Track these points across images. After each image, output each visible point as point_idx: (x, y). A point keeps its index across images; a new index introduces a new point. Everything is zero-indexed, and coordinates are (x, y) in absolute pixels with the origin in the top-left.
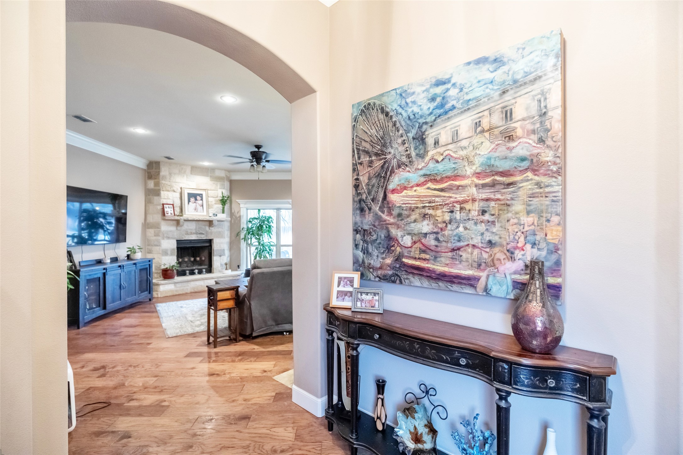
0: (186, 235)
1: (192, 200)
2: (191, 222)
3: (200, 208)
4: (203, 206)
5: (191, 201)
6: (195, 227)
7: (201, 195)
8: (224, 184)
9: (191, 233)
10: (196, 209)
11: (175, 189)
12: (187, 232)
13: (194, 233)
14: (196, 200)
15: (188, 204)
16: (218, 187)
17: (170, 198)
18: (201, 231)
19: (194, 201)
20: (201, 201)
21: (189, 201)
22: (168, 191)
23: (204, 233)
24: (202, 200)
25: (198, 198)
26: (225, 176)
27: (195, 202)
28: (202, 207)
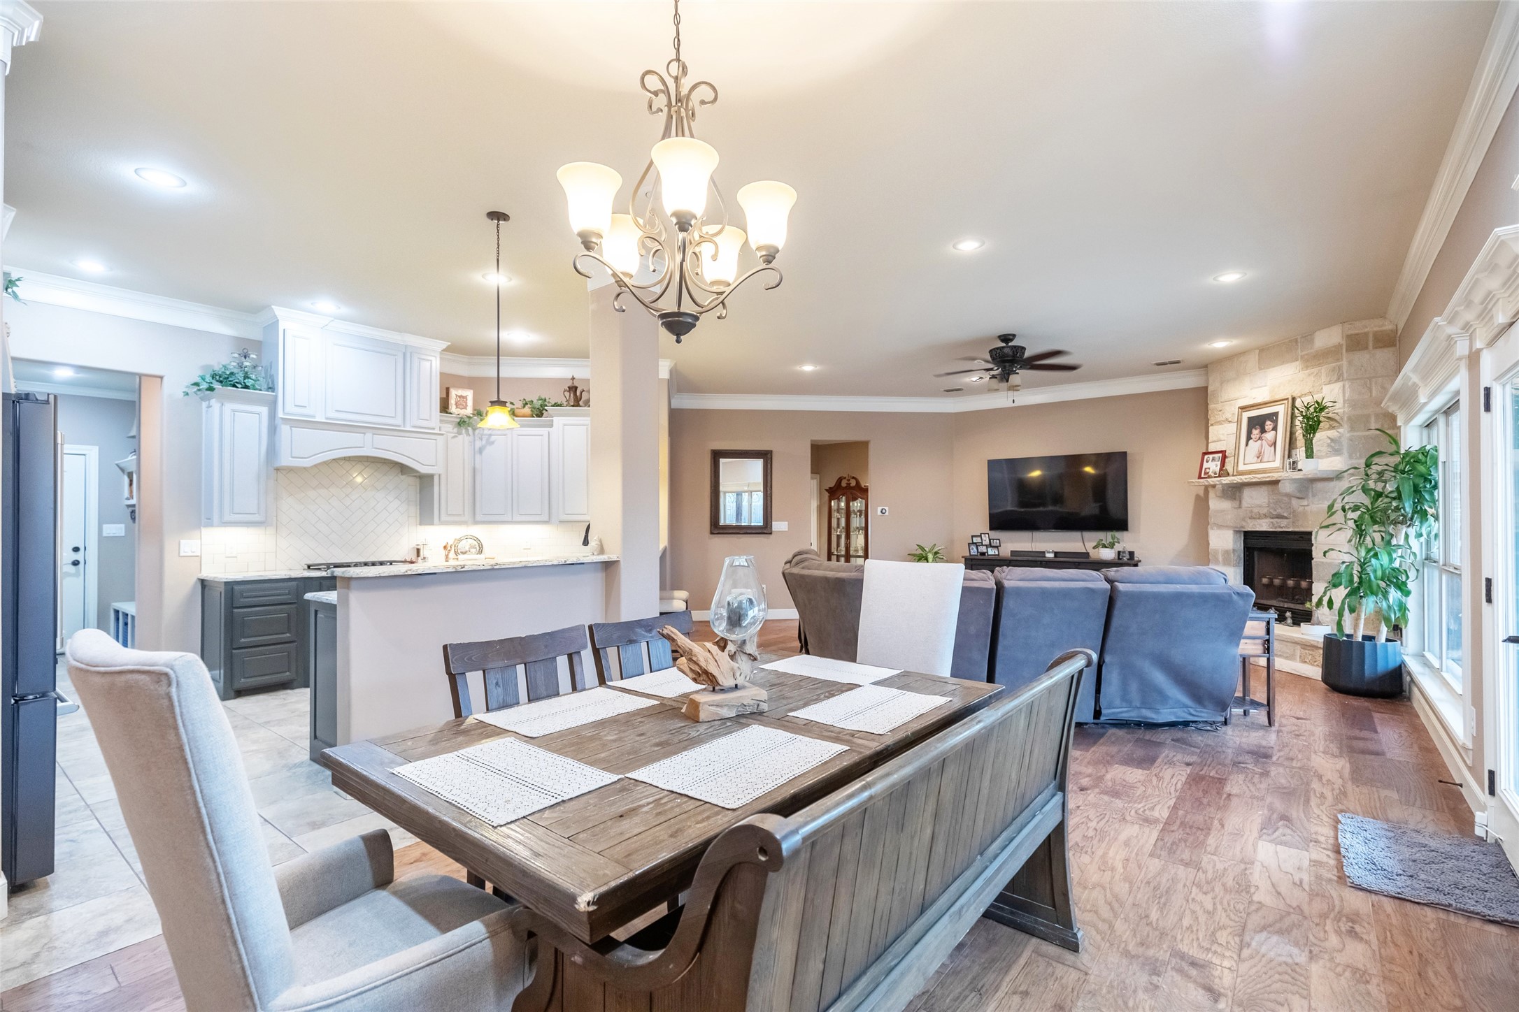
0: (1249, 521)
1: (1256, 432)
2: (1258, 488)
3: (1268, 450)
4: (1275, 444)
5: (1252, 436)
6: (1266, 501)
7: (1273, 417)
8: (1340, 368)
9: (1260, 517)
10: (1259, 456)
11: (1228, 416)
12: (1252, 512)
13: (1265, 516)
14: (1263, 431)
15: (1247, 445)
16: (1323, 378)
17: (1222, 437)
18: (1279, 511)
19: (1258, 436)
20: (1274, 432)
21: (1249, 438)
22: (1219, 423)
23: (1285, 515)
24: (1275, 429)
25: (1269, 425)
26: (1344, 343)
27: (1259, 439)
28: (1273, 447)
